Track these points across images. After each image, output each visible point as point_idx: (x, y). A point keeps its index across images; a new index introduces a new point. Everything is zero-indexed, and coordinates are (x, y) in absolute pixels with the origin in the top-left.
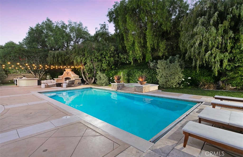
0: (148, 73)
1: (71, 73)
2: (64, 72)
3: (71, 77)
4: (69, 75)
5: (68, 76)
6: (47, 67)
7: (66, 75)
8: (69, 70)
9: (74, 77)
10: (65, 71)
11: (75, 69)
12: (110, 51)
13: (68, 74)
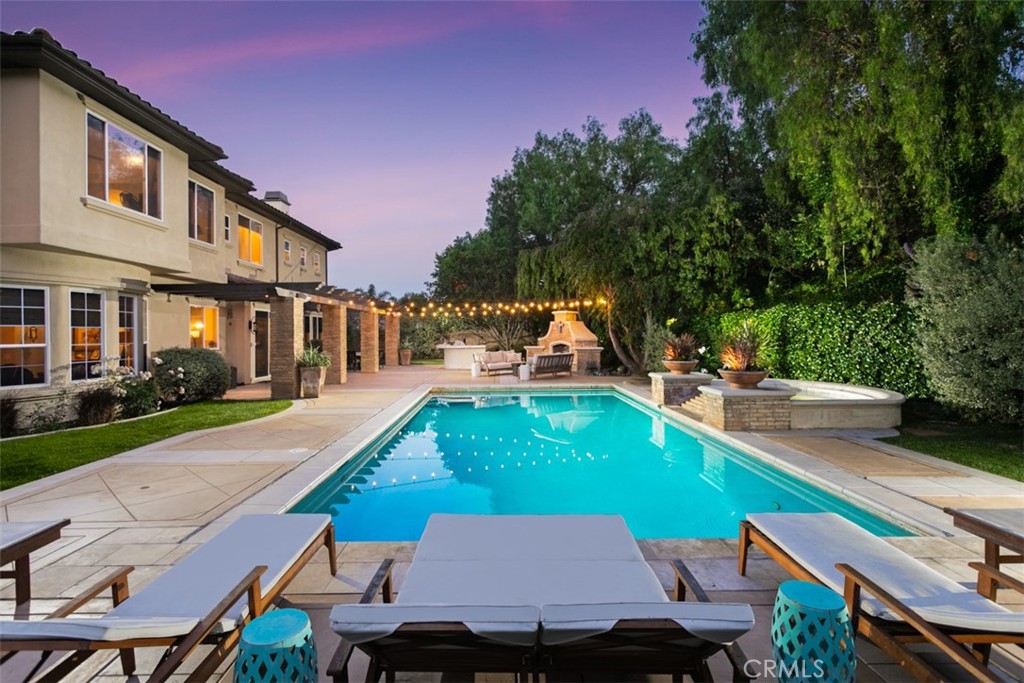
0: (894, 322)
1: (570, 327)
2: (552, 323)
3: (571, 342)
4: (564, 334)
5: (561, 339)
6: (486, 310)
7: (557, 334)
8: (565, 317)
9: (579, 342)
10: (553, 320)
11: (582, 308)
12: (712, 221)
13: (561, 331)
